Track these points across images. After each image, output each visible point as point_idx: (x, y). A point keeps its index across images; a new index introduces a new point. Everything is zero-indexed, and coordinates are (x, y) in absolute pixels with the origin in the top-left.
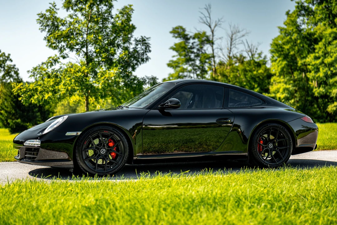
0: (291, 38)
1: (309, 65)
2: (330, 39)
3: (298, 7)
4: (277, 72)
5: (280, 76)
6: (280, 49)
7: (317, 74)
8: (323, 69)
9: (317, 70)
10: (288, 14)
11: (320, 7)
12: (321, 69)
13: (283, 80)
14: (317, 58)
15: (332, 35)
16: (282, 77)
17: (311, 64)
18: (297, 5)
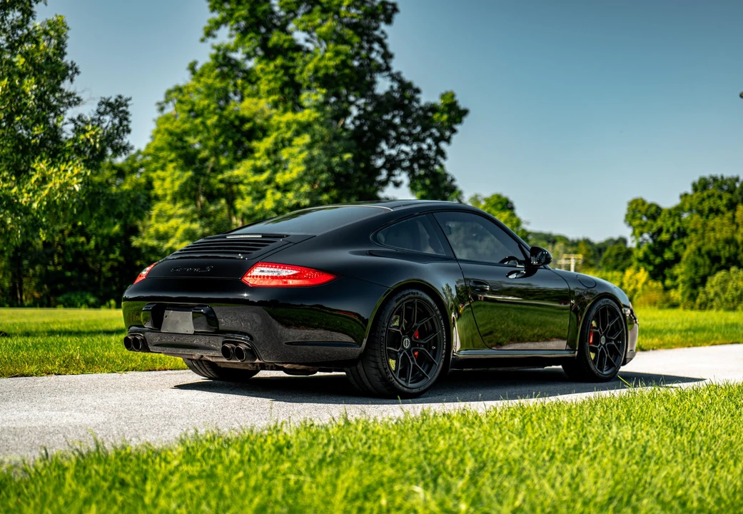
0: (203, 123)
1: (241, 182)
2: (289, 135)
3: (216, 57)
4: (169, 192)
5: (174, 201)
6: (179, 144)
7: (258, 204)
8: (273, 194)
9: (261, 196)
10: (192, 68)
11: (272, 66)
12: (269, 194)
13: (181, 211)
14: (258, 170)
15: (294, 127)
16: (179, 205)
17: (246, 181)
18: (214, 52)
